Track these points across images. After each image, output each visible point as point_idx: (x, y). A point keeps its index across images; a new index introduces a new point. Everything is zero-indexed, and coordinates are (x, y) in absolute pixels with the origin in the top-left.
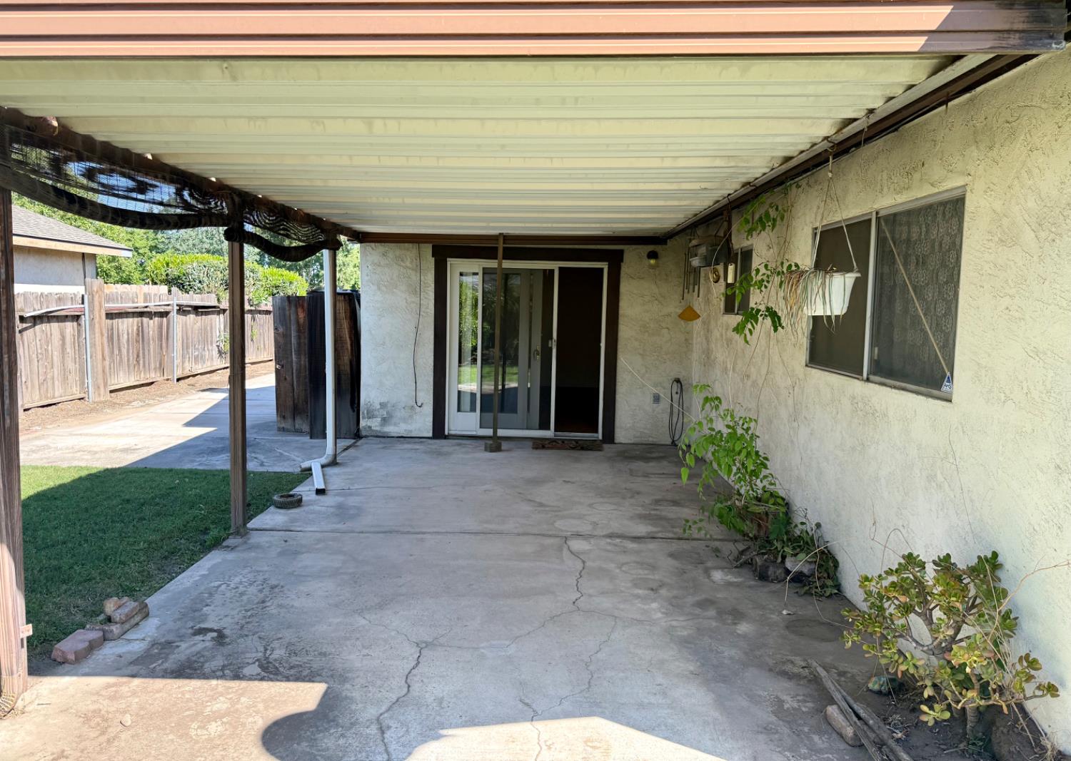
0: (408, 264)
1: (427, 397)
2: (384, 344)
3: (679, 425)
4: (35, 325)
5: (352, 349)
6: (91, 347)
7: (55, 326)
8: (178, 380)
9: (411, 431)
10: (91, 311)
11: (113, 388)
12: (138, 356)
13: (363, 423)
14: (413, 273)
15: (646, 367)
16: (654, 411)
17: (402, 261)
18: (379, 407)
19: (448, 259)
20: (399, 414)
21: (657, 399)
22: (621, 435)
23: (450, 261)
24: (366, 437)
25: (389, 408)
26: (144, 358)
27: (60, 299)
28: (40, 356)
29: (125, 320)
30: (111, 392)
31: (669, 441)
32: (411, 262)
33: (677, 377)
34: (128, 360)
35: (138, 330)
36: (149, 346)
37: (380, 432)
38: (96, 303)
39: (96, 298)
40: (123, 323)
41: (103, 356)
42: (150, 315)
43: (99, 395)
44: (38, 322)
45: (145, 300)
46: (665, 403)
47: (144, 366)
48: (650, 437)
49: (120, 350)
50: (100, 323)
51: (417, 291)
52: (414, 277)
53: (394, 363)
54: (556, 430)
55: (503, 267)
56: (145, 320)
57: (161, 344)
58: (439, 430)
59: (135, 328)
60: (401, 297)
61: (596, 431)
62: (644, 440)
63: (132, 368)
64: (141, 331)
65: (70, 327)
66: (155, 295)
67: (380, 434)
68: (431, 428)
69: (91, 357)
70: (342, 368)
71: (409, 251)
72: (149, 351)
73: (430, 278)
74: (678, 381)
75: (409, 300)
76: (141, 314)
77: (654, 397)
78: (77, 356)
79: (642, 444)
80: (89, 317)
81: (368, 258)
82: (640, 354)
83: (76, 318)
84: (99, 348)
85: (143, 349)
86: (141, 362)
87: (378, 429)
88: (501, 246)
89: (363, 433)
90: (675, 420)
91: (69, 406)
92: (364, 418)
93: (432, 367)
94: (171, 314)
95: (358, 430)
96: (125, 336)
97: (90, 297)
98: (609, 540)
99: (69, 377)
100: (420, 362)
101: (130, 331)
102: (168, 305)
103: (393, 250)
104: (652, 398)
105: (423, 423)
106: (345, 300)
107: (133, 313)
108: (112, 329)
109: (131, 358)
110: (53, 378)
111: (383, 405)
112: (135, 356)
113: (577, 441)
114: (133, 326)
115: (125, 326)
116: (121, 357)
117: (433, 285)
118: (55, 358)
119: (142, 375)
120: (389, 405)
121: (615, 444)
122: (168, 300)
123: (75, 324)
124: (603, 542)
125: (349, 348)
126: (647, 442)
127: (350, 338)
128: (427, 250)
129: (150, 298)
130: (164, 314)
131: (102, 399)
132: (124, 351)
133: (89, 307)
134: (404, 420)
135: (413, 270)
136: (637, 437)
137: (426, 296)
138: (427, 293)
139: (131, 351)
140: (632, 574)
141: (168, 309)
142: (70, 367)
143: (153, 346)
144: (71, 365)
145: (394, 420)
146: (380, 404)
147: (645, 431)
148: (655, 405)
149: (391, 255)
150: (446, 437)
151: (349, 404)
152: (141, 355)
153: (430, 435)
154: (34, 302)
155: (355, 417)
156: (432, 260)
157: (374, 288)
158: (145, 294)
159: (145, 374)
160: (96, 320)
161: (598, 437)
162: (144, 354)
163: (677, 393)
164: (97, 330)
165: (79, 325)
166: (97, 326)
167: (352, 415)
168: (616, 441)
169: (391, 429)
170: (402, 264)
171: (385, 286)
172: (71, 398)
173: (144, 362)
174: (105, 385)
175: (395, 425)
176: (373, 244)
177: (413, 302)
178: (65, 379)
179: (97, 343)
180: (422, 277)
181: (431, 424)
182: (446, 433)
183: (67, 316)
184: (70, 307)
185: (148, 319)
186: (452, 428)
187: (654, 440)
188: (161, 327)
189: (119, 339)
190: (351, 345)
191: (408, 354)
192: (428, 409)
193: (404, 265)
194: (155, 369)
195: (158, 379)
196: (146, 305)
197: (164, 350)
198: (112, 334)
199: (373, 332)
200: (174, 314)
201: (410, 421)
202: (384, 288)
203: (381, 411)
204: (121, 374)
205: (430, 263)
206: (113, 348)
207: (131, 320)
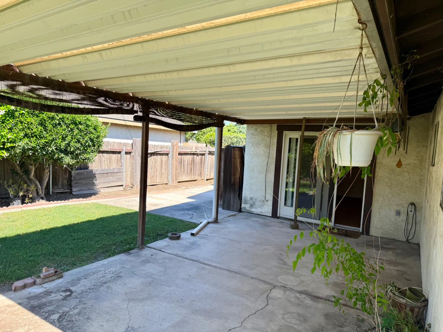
0: (266, 134)
1: (270, 197)
2: (253, 170)
3: (413, 230)
4: (151, 156)
5: (240, 172)
6: (171, 165)
7: (159, 157)
8: (207, 180)
9: (262, 212)
10: (173, 152)
11: (179, 181)
12: (191, 170)
13: (243, 206)
14: (268, 138)
15: (392, 194)
16: (396, 220)
17: (263, 132)
18: (249, 199)
19: (284, 131)
20: (258, 203)
21: (398, 213)
22: (374, 231)
23: (285, 132)
24: (243, 212)
25: (254, 200)
26: (194, 170)
27: (162, 147)
28: (152, 167)
29: (187, 156)
30: (178, 182)
31: (405, 240)
32: (267, 133)
33: (412, 201)
34: (187, 171)
35: (192, 160)
36: (196, 166)
37: (249, 210)
38: (175, 149)
39: (175, 147)
40: (186, 157)
41: (176, 169)
42: (197, 154)
43: (173, 183)
44: (152, 155)
45: (196, 149)
46: (403, 217)
47: (194, 173)
48: (392, 235)
49: (184, 167)
50: (176, 157)
51: (269, 147)
52: (268, 140)
53: (257, 179)
54: (335, 223)
55: (304, 135)
56: (195, 156)
57: (201, 166)
58: (275, 214)
59: (191, 159)
60: (262, 150)
61: (360, 227)
62: (388, 236)
63: (188, 174)
64: (193, 161)
65: (164, 157)
66: (200, 147)
67: (249, 212)
68: (271, 212)
69: (171, 169)
70: (236, 180)
71: (266, 128)
72: (196, 168)
73: (275, 140)
74: (413, 204)
75: (265, 151)
76: (194, 154)
77: (396, 212)
78: (167, 168)
79: (387, 238)
80: (172, 154)
81: (250, 131)
82: (388, 186)
83: (167, 154)
84: (175, 166)
85: (194, 167)
86: (192, 172)
87: (248, 209)
88: (304, 124)
89: (243, 210)
90: (410, 227)
91: (160, 186)
92: (243, 203)
93: (273, 183)
94: (206, 155)
95: (241, 208)
96: (187, 162)
97: (173, 147)
98: (298, 295)
99: (163, 176)
100: (268, 180)
101: (189, 160)
102: (205, 151)
103: (260, 127)
104: (395, 213)
105: (267, 210)
106: (239, 150)
107: (191, 154)
108: (181, 159)
109: (188, 170)
110: (157, 176)
111: (251, 199)
112: (190, 170)
113: (346, 231)
114: (190, 158)
115: (187, 158)
116: (184, 170)
117: (276, 144)
118: (158, 168)
119: (192, 177)
120: (254, 199)
121: (370, 235)
122: (205, 149)
123: (167, 156)
124: (292, 296)
125: (239, 171)
126: (391, 238)
127: (240, 167)
128: (275, 127)
129: (198, 148)
130: (203, 155)
131: (174, 184)
132: (186, 167)
133: (172, 150)
134: (260, 207)
135: (268, 136)
136: (383, 234)
137: (273, 149)
138: (273, 148)
139: (188, 167)
140: (286, 321)
141: (204, 152)
142: (163, 172)
143: (198, 166)
144: (164, 171)
145: (255, 206)
146: (250, 198)
147: (389, 231)
148: (397, 217)
149: (259, 130)
150: (278, 218)
151: (238, 197)
152: (192, 169)
153: (271, 215)
154: (152, 148)
155: (240, 203)
156: (276, 132)
157: (251, 145)
158: (196, 147)
159: (193, 176)
160: (174, 156)
161: (360, 230)
162: (194, 169)
163: (411, 211)
164: (174, 159)
165: (168, 157)
166: (174, 157)
167: (239, 201)
168: (370, 234)
169: (254, 210)
170: (263, 134)
171: (256, 144)
172: (162, 183)
173: (194, 172)
174: (176, 179)
175: (256, 208)
176: (252, 125)
177: (267, 152)
178: (161, 176)
179: (174, 164)
180: (271, 140)
181: (271, 210)
182: (278, 216)
183: (164, 154)
184: (164, 150)
185: (196, 156)
186: (281, 214)
187: (395, 237)
188: (201, 159)
189: (184, 163)
190: (240, 170)
191: (264, 176)
192: (270, 203)
193: (264, 134)
194: (198, 175)
195: (199, 179)
196: (196, 151)
197: (202, 168)
198: (181, 161)
199: (249, 165)
200: (207, 154)
201: (262, 208)
202: (255, 145)
203: (250, 201)
204: (184, 176)
205: (275, 133)
206: (181, 166)
207: (189, 156)
